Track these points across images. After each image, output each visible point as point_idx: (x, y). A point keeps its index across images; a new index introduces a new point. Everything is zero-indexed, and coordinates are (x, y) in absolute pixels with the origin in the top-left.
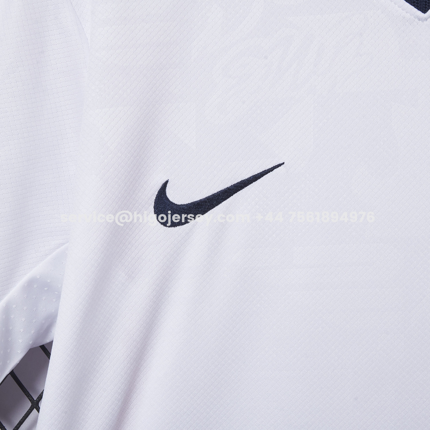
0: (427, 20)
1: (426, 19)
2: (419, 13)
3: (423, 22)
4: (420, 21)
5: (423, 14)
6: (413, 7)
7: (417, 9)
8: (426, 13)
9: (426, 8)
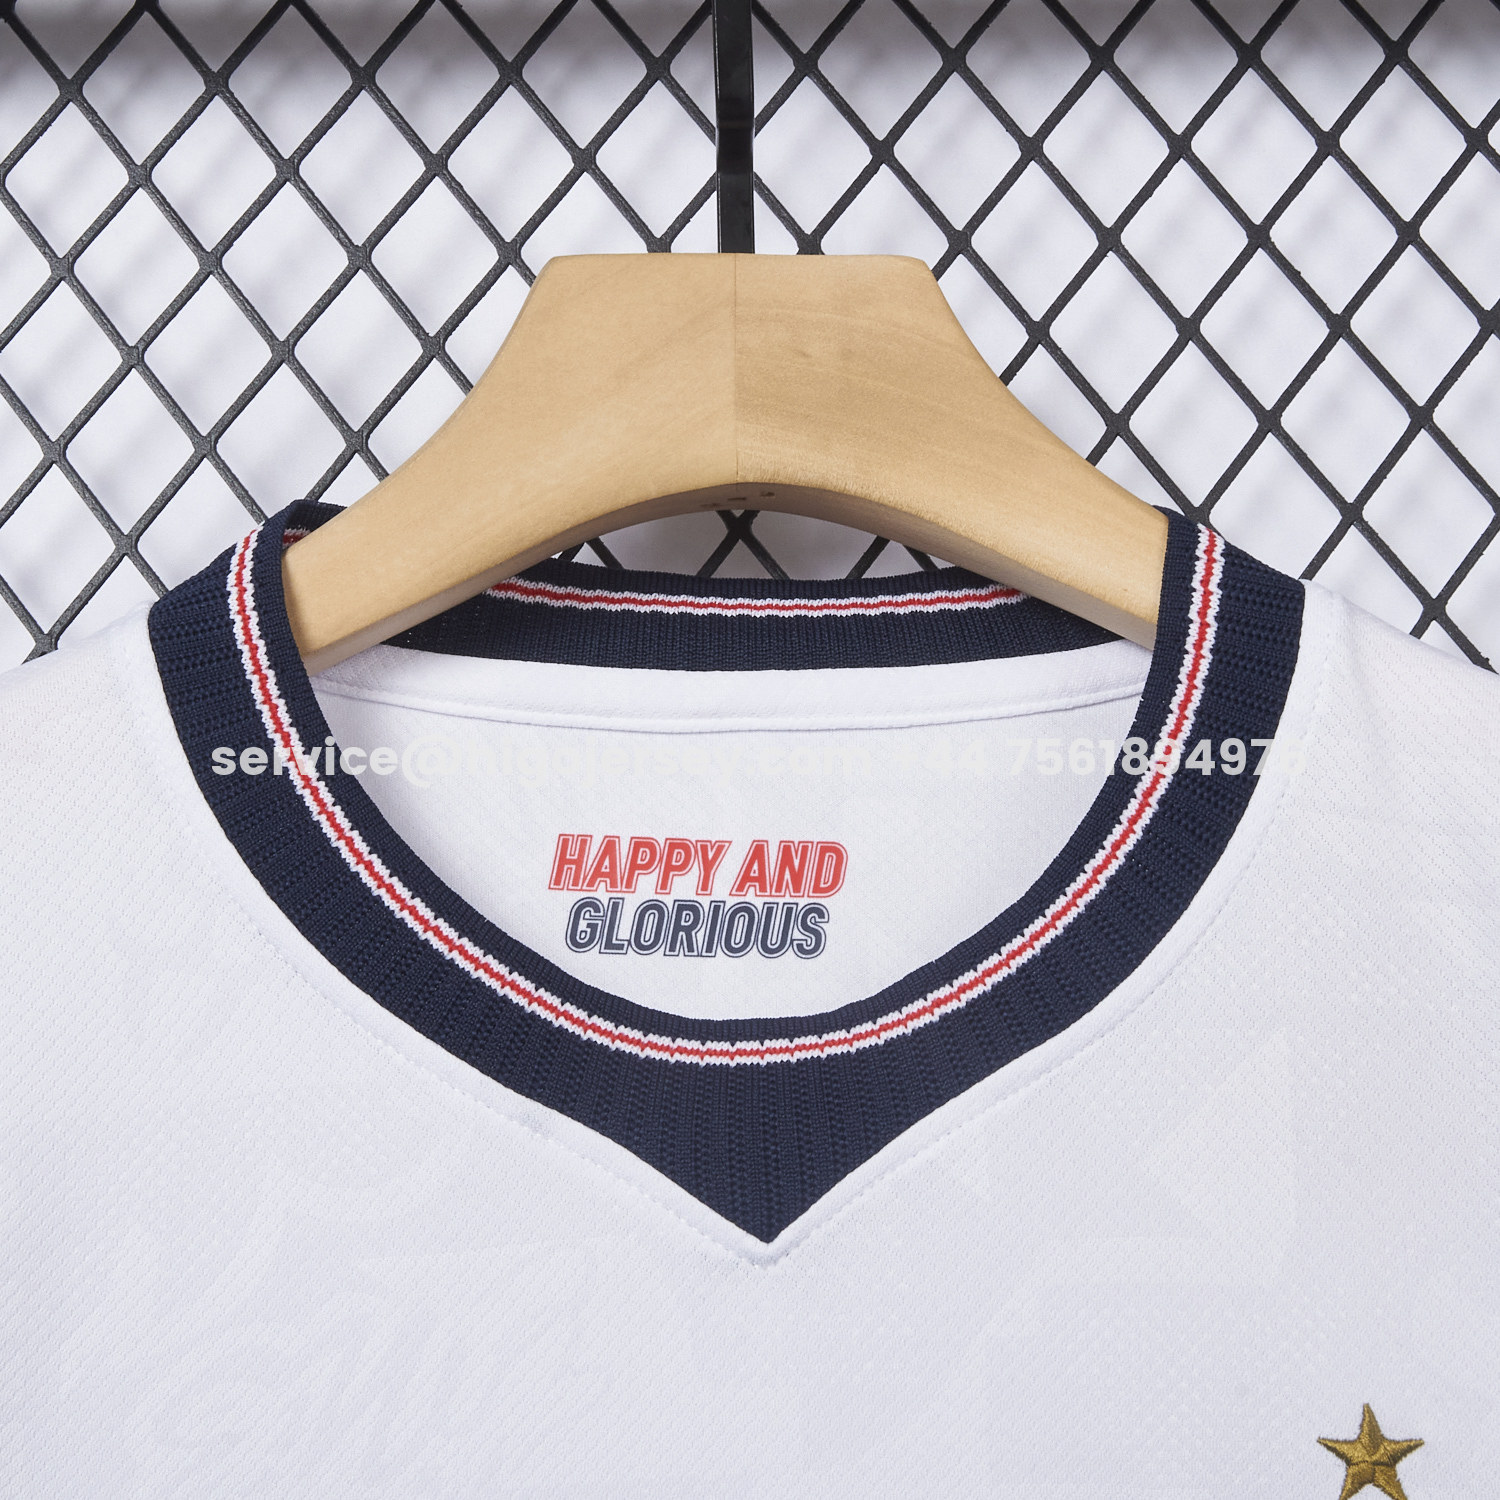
0: (775, 1262)
1: (773, 1260)
2: (751, 1242)
3: (765, 1269)
4: (756, 1266)
5: (763, 1244)
6: (732, 1225)
7: (744, 1229)
8: (772, 1240)
9: (771, 1226)
